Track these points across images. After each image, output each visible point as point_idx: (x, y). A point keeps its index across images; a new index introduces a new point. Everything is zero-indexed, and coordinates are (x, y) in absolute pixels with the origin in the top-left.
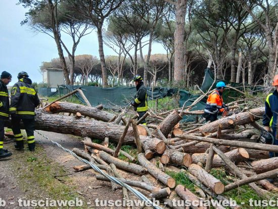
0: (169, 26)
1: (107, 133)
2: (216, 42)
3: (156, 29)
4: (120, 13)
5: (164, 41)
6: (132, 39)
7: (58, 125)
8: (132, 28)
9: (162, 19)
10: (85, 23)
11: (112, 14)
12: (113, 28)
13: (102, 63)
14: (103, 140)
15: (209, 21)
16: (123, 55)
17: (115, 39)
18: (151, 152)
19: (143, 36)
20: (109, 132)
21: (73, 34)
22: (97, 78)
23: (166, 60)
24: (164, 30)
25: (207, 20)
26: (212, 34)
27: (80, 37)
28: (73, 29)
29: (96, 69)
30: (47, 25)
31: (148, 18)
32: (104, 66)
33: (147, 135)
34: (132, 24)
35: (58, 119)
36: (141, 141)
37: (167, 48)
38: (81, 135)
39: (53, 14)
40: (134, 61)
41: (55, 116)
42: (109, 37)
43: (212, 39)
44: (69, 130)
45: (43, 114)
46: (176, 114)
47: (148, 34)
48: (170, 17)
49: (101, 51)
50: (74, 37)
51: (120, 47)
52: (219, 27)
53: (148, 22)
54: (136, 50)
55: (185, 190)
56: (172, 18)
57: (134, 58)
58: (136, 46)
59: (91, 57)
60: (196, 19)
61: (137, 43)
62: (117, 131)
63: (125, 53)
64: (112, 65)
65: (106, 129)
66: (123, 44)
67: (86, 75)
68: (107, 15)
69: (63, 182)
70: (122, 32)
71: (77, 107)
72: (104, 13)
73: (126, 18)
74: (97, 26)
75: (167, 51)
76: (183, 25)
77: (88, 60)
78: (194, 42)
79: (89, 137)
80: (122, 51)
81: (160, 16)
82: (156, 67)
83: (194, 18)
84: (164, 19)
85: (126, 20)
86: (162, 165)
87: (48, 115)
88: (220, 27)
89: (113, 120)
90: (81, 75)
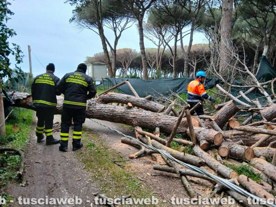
0: (212, 14)
1: (158, 123)
2: (265, 28)
3: (198, 18)
4: (161, 4)
5: (206, 30)
6: (172, 30)
7: (111, 115)
8: (173, 18)
9: (204, 7)
10: (126, 16)
11: (152, 6)
12: (154, 20)
13: (142, 56)
14: (154, 130)
15: (257, 6)
16: (162, 47)
17: (155, 31)
18: (207, 142)
19: (183, 26)
20: (160, 122)
21: (115, 28)
22: (135, 71)
23: (207, 50)
24: (206, 18)
25: (255, 5)
26: (260, 20)
27: (122, 31)
28: (115, 24)
29: (135, 62)
30: (91, 21)
31: (190, 7)
32: (144, 59)
33: (200, 126)
34: (173, 14)
35: (111, 109)
36: (196, 132)
37: (209, 38)
38: (132, 125)
39: (98, 10)
40: (174, 53)
41: (108, 106)
42: (149, 29)
43: (260, 25)
44: (121, 120)
45: (97, 104)
46: (233, 105)
47: (189, 23)
48: (213, 5)
49: (142, 43)
50: (115, 31)
51: (160, 39)
52: (268, 11)
53: (190, 11)
54: (176, 41)
55: (248, 180)
56: (215, 5)
57: (173, 50)
58: (176, 36)
59: (131, 50)
60: (242, 5)
61: (177, 34)
62: (167, 121)
63: (165, 44)
64: (151, 58)
65: (157, 119)
66: (162, 35)
67: (126, 68)
68: (148, 7)
69: (123, 167)
70: (162, 23)
71: (128, 98)
72: (146, 5)
73: (167, 8)
74: (138, 18)
75: (209, 40)
76: (230, 11)
77: (128, 53)
78: (239, 29)
79: (140, 126)
80: (161, 42)
81: (203, 4)
82: (195, 58)
83: (240, 4)
84: (206, 7)
85: (167, 11)
86: (220, 157)
87: (102, 105)
88: (270, 12)
89: (163, 111)
90: (121, 69)
